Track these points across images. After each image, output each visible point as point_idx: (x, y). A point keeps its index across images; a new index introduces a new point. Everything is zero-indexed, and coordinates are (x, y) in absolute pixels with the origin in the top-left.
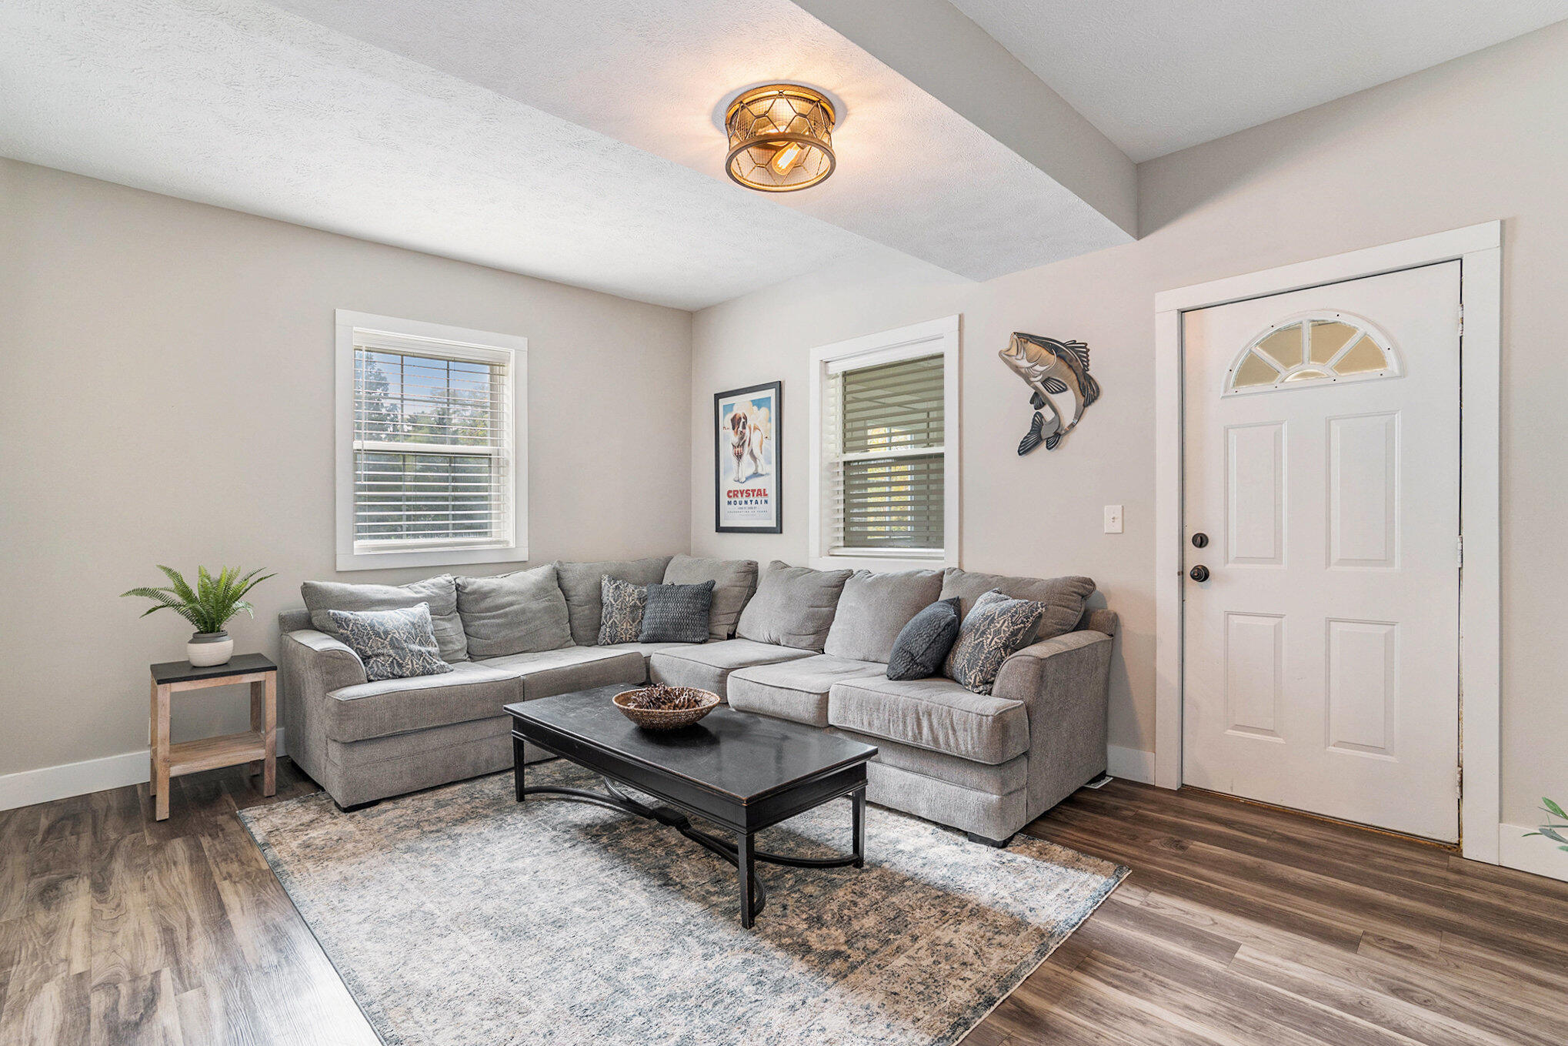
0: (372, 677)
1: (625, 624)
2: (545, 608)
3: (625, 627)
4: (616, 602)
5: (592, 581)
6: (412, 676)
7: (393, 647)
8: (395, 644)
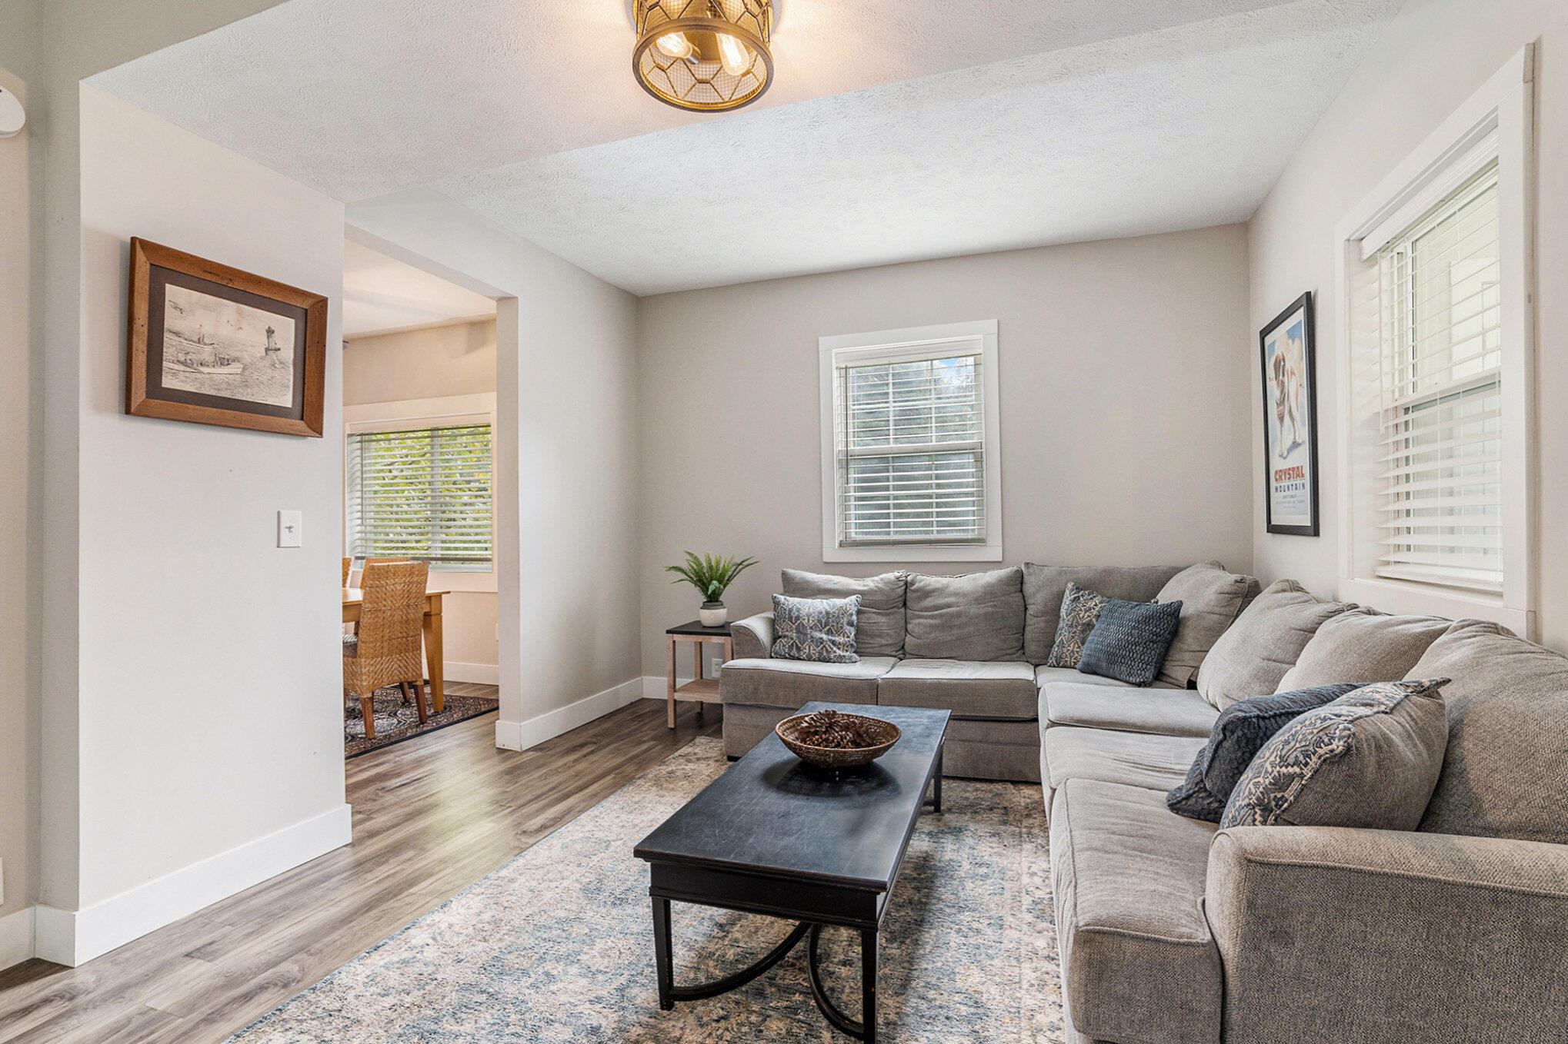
0: (773, 655)
1: (1072, 645)
2: (986, 614)
3: (1071, 649)
4: (1067, 616)
5: (1055, 589)
6: (809, 660)
7: (798, 631)
8: (801, 630)
